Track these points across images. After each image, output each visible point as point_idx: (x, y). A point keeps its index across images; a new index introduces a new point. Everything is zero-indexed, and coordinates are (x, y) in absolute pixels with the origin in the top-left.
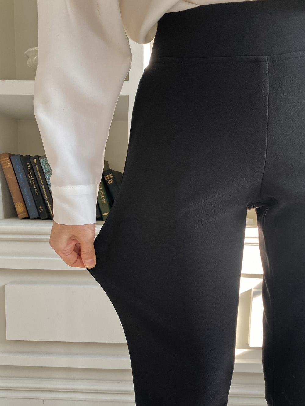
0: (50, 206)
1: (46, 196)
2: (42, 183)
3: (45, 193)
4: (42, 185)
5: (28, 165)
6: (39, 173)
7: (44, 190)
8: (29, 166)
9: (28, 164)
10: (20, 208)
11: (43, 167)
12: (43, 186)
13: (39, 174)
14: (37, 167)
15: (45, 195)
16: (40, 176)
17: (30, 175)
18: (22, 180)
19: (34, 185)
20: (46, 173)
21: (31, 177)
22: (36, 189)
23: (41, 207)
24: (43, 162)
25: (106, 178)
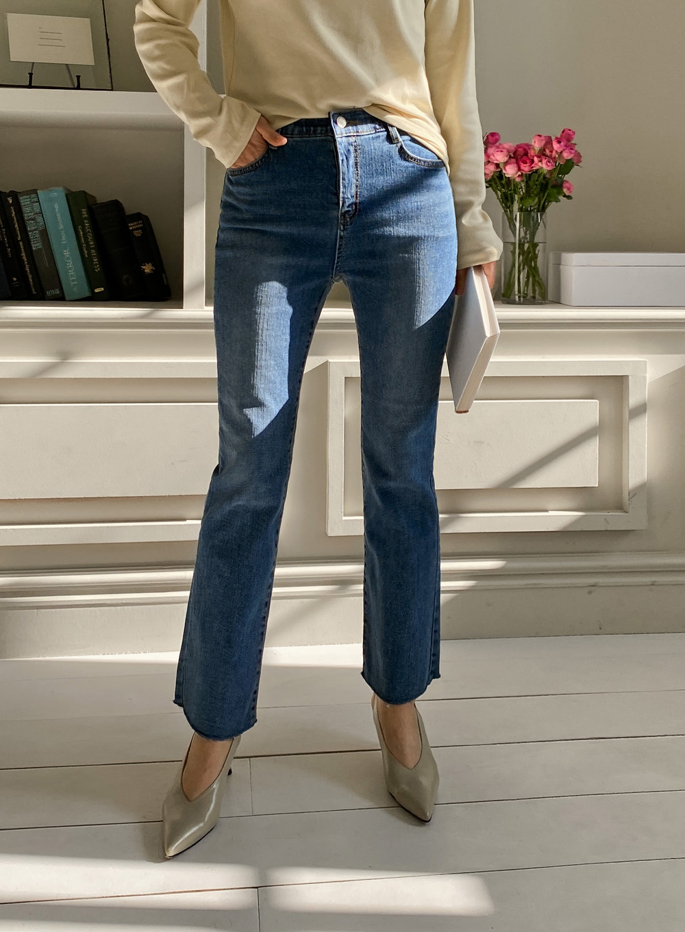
0: (30, 276)
1: (25, 260)
2: (19, 238)
3: (23, 254)
4: (20, 241)
6: (15, 219)
7: (23, 250)
11: (25, 210)
12: (21, 243)
13: (15, 223)
14: (13, 210)
15: (25, 258)
16: (16, 226)
19: (6, 241)
20: (27, 220)
22: (8, 248)
23: (15, 279)
24: (24, 201)
25: (132, 226)
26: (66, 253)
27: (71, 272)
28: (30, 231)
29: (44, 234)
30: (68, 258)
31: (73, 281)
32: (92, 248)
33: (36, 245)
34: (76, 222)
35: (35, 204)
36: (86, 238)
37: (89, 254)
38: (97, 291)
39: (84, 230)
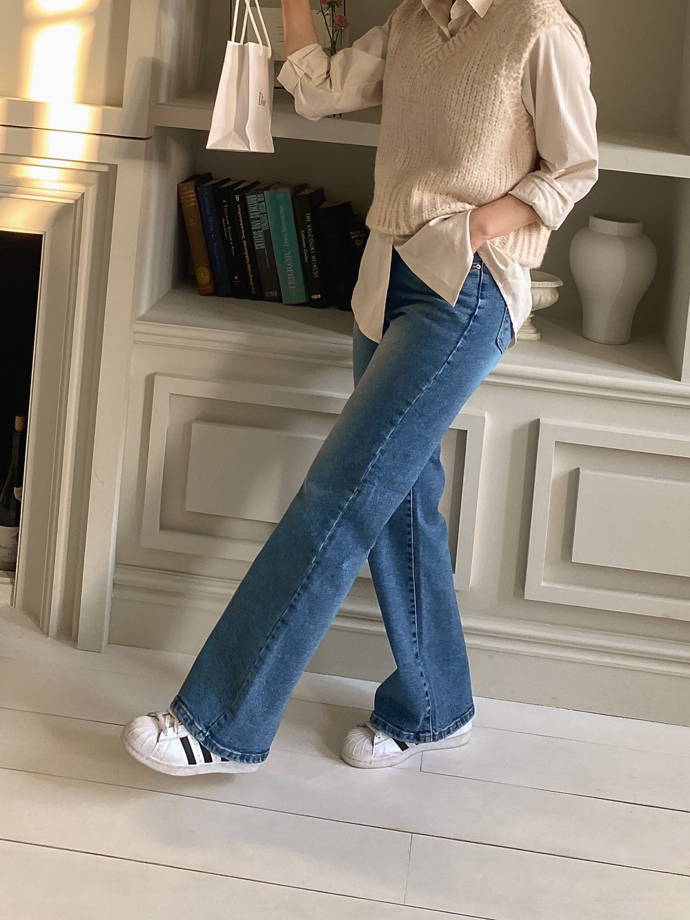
0: (251, 276)
1: (248, 259)
2: (243, 237)
3: (246, 253)
4: (244, 239)
5: (225, 204)
6: (241, 218)
7: (246, 249)
8: (226, 206)
9: (225, 201)
10: (204, 276)
11: (251, 210)
12: (245, 241)
13: (241, 221)
14: (239, 208)
15: (247, 257)
16: (242, 224)
17: (226, 221)
18: (212, 230)
19: (231, 239)
20: (253, 219)
21: (226, 225)
22: (232, 245)
23: (236, 277)
24: (251, 199)
25: (353, 235)
26: (288, 257)
27: (291, 276)
28: (254, 230)
29: (267, 234)
30: (288, 262)
31: (292, 285)
32: (313, 254)
33: (260, 245)
34: (299, 225)
35: (260, 204)
36: (307, 244)
37: (310, 259)
38: (315, 297)
39: (306, 235)
